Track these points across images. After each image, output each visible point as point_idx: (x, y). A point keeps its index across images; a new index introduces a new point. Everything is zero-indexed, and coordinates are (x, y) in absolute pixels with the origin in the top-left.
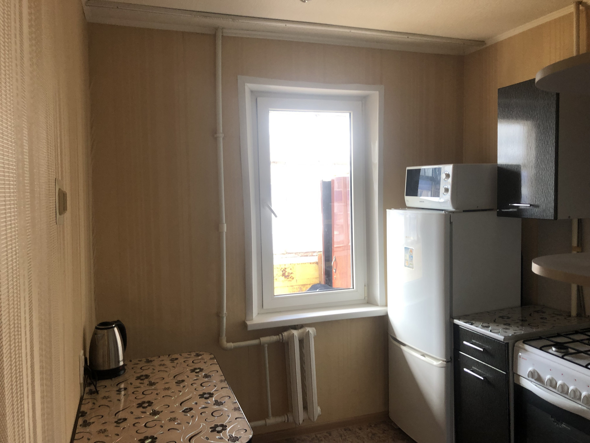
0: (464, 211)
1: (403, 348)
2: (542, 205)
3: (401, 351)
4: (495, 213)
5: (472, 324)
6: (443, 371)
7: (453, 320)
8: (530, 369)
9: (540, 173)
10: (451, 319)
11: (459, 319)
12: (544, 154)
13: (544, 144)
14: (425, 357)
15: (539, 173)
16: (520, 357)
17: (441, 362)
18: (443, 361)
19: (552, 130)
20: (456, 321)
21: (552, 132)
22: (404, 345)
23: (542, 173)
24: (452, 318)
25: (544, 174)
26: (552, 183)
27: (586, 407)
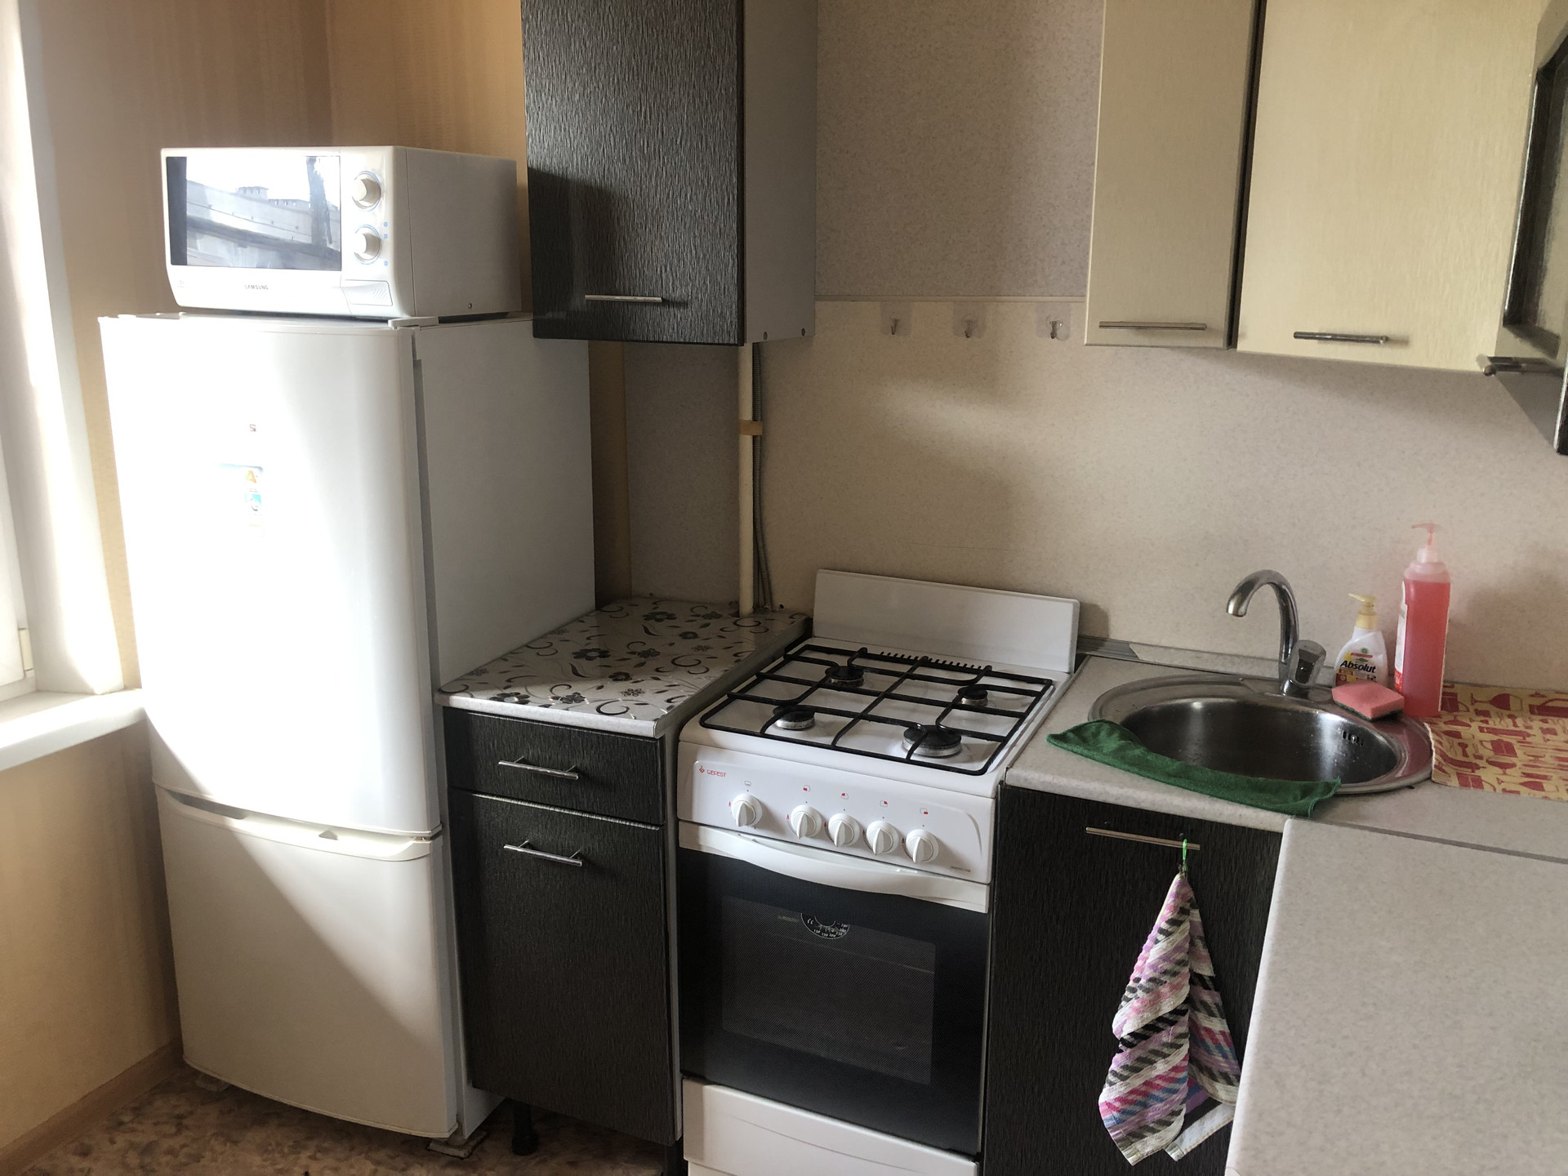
0: (444, 320)
1: (235, 824)
2: (697, 298)
3: (231, 836)
4: (525, 326)
5: (523, 701)
6: (421, 870)
7: (448, 699)
8: (739, 800)
9: (686, 195)
10: (437, 696)
11: (466, 690)
12: (700, 134)
13: (697, 100)
14: (335, 838)
15: (683, 195)
16: (702, 770)
17: (412, 842)
18: (419, 838)
19: (727, 56)
20: (461, 701)
21: (727, 61)
22: (238, 813)
23: (695, 194)
24: (440, 690)
25: (700, 197)
26: (731, 228)
27: (917, 870)
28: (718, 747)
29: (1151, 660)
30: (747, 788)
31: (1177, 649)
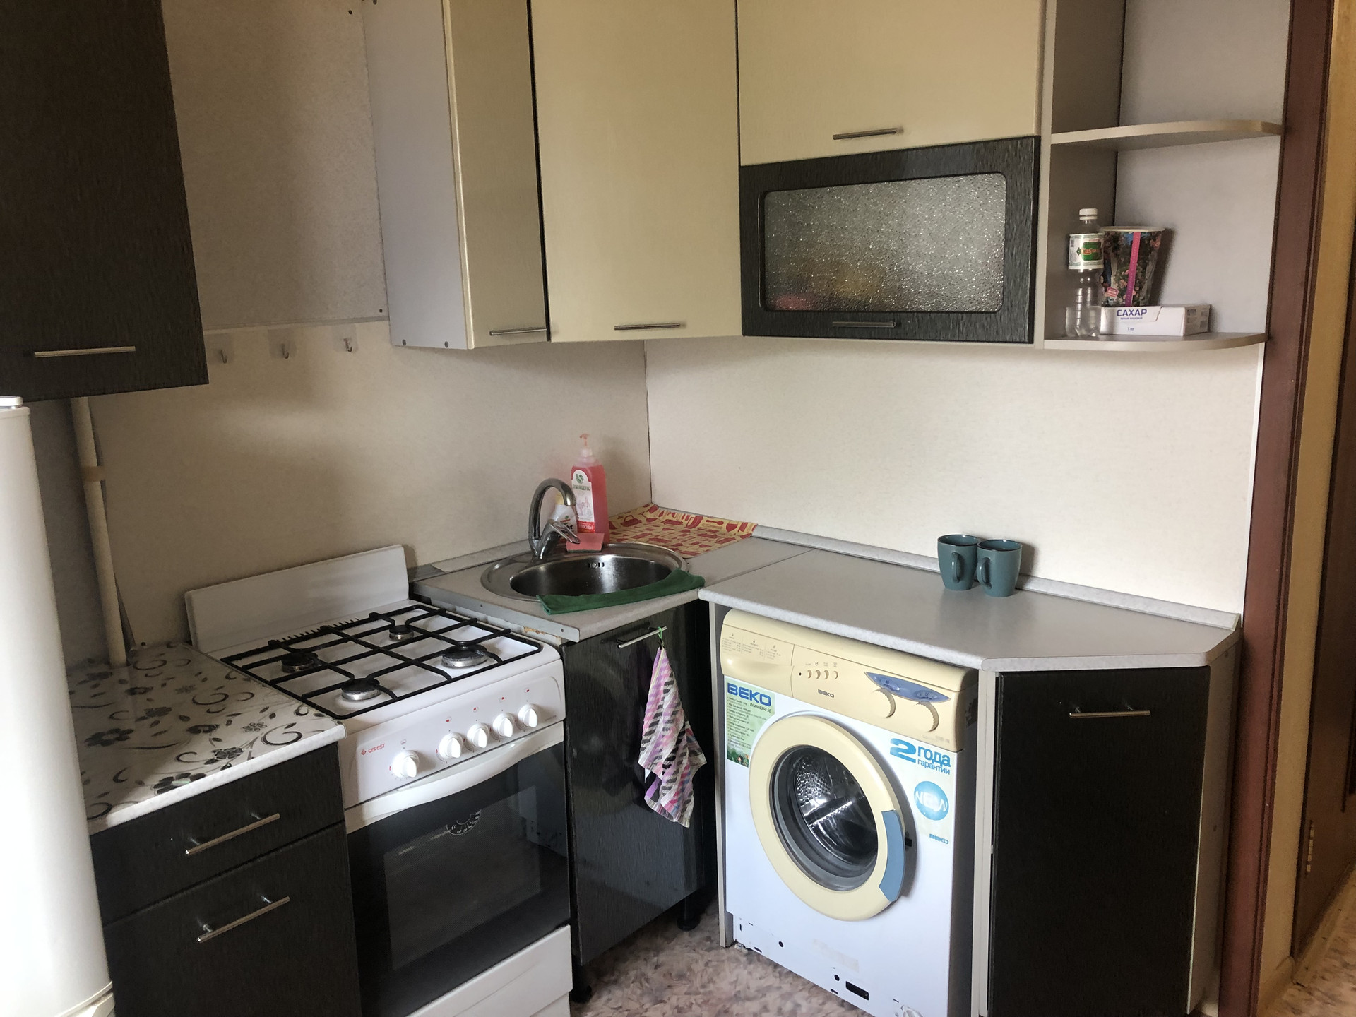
16: (364, 753)
27: (522, 737)
28: (372, 726)
29: (451, 570)
30: (403, 746)
31: (458, 557)
